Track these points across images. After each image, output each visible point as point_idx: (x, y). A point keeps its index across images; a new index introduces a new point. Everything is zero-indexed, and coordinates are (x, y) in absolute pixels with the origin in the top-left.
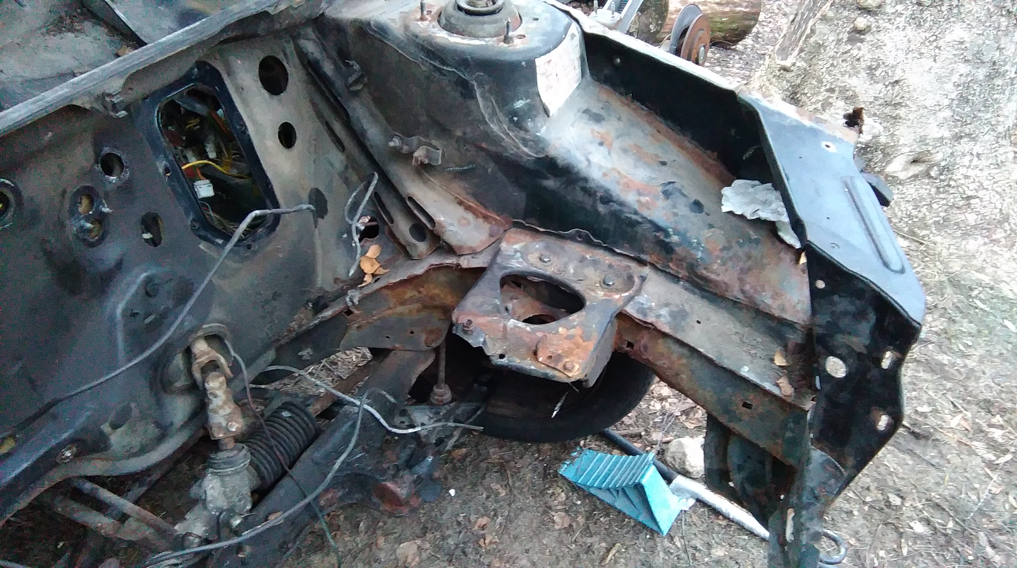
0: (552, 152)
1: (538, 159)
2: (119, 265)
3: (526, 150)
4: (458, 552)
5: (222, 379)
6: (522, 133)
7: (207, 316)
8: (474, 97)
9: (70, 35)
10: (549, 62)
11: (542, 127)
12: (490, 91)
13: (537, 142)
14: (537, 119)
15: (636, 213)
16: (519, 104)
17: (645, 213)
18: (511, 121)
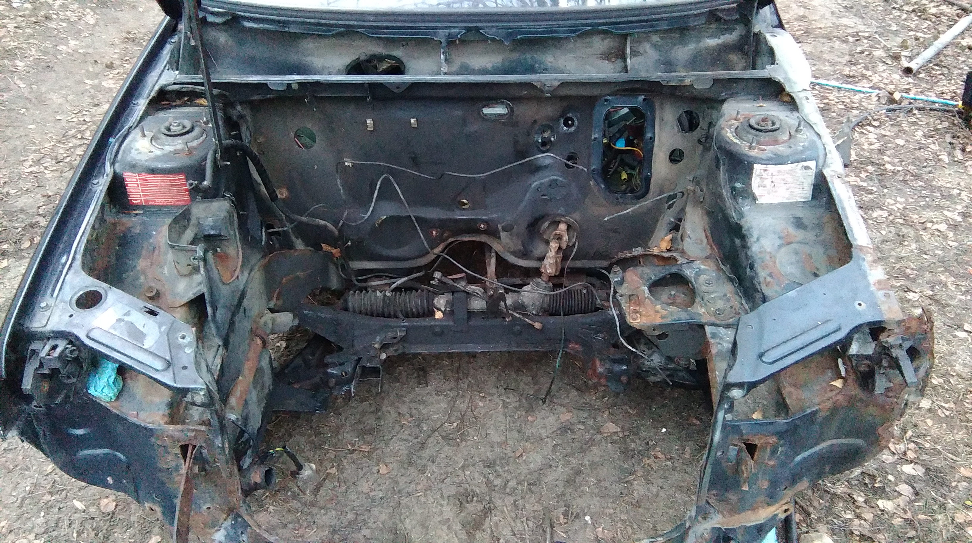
0: (742, 222)
1: (736, 223)
2: (546, 167)
3: (734, 214)
4: (631, 453)
5: (557, 245)
6: (735, 204)
7: (571, 214)
8: (719, 169)
9: (607, 62)
10: (765, 170)
11: (747, 205)
12: (727, 170)
13: (741, 215)
14: (746, 200)
15: (759, 284)
16: (738, 185)
17: (763, 287)
18: (732, 192)
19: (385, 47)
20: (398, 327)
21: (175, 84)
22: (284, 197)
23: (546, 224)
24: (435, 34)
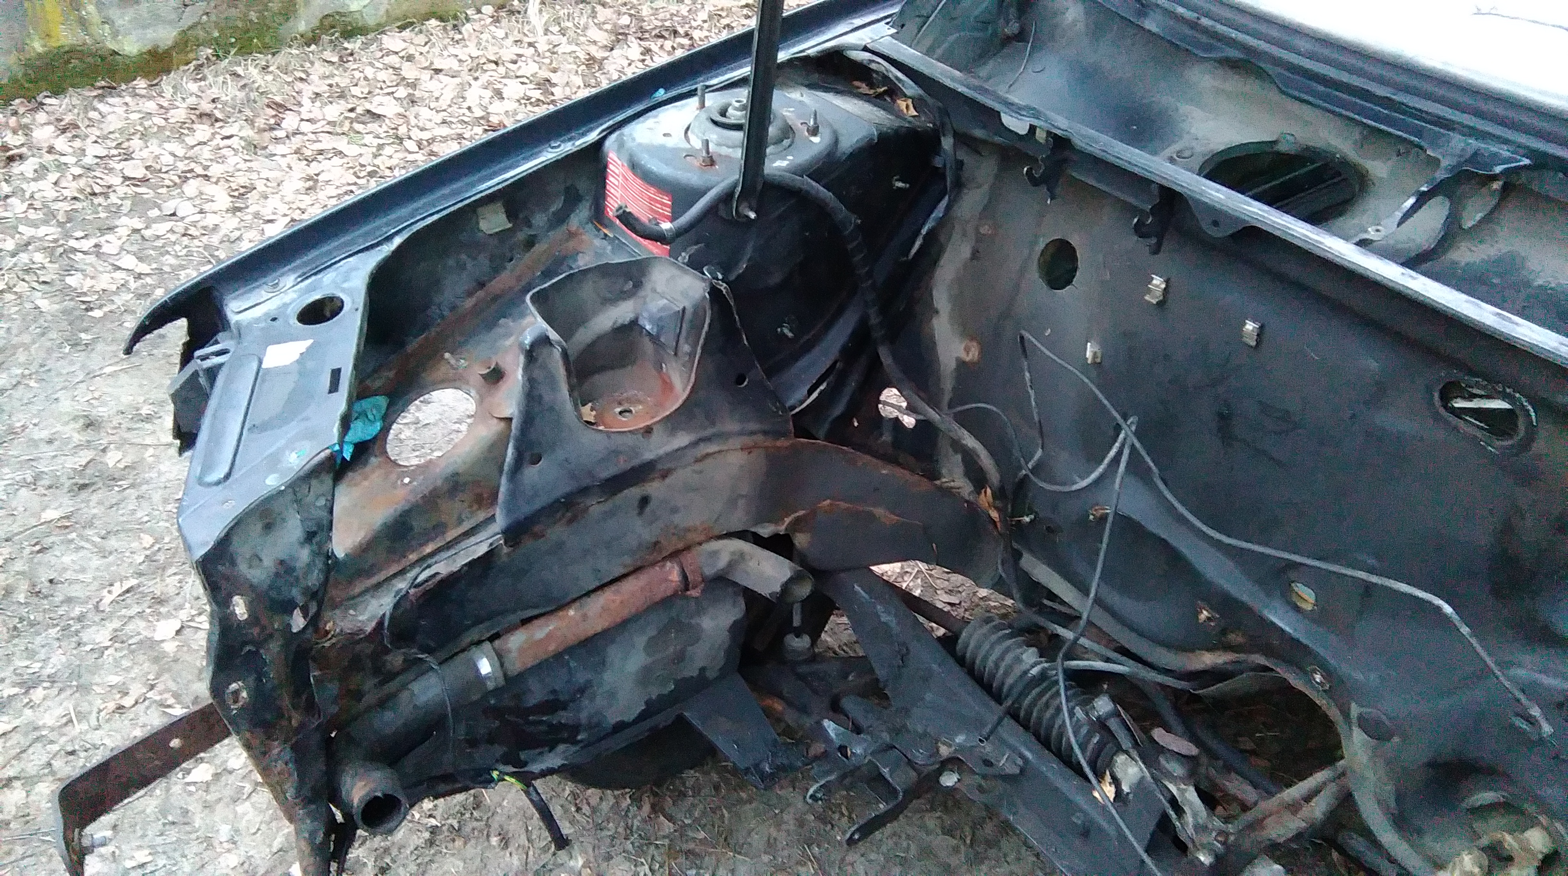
19: (1360, 145)
20: (1014, 750)
21: (865, 49)
22: (968, 359)
23: (1487, 797)
24: (1435, 141)
